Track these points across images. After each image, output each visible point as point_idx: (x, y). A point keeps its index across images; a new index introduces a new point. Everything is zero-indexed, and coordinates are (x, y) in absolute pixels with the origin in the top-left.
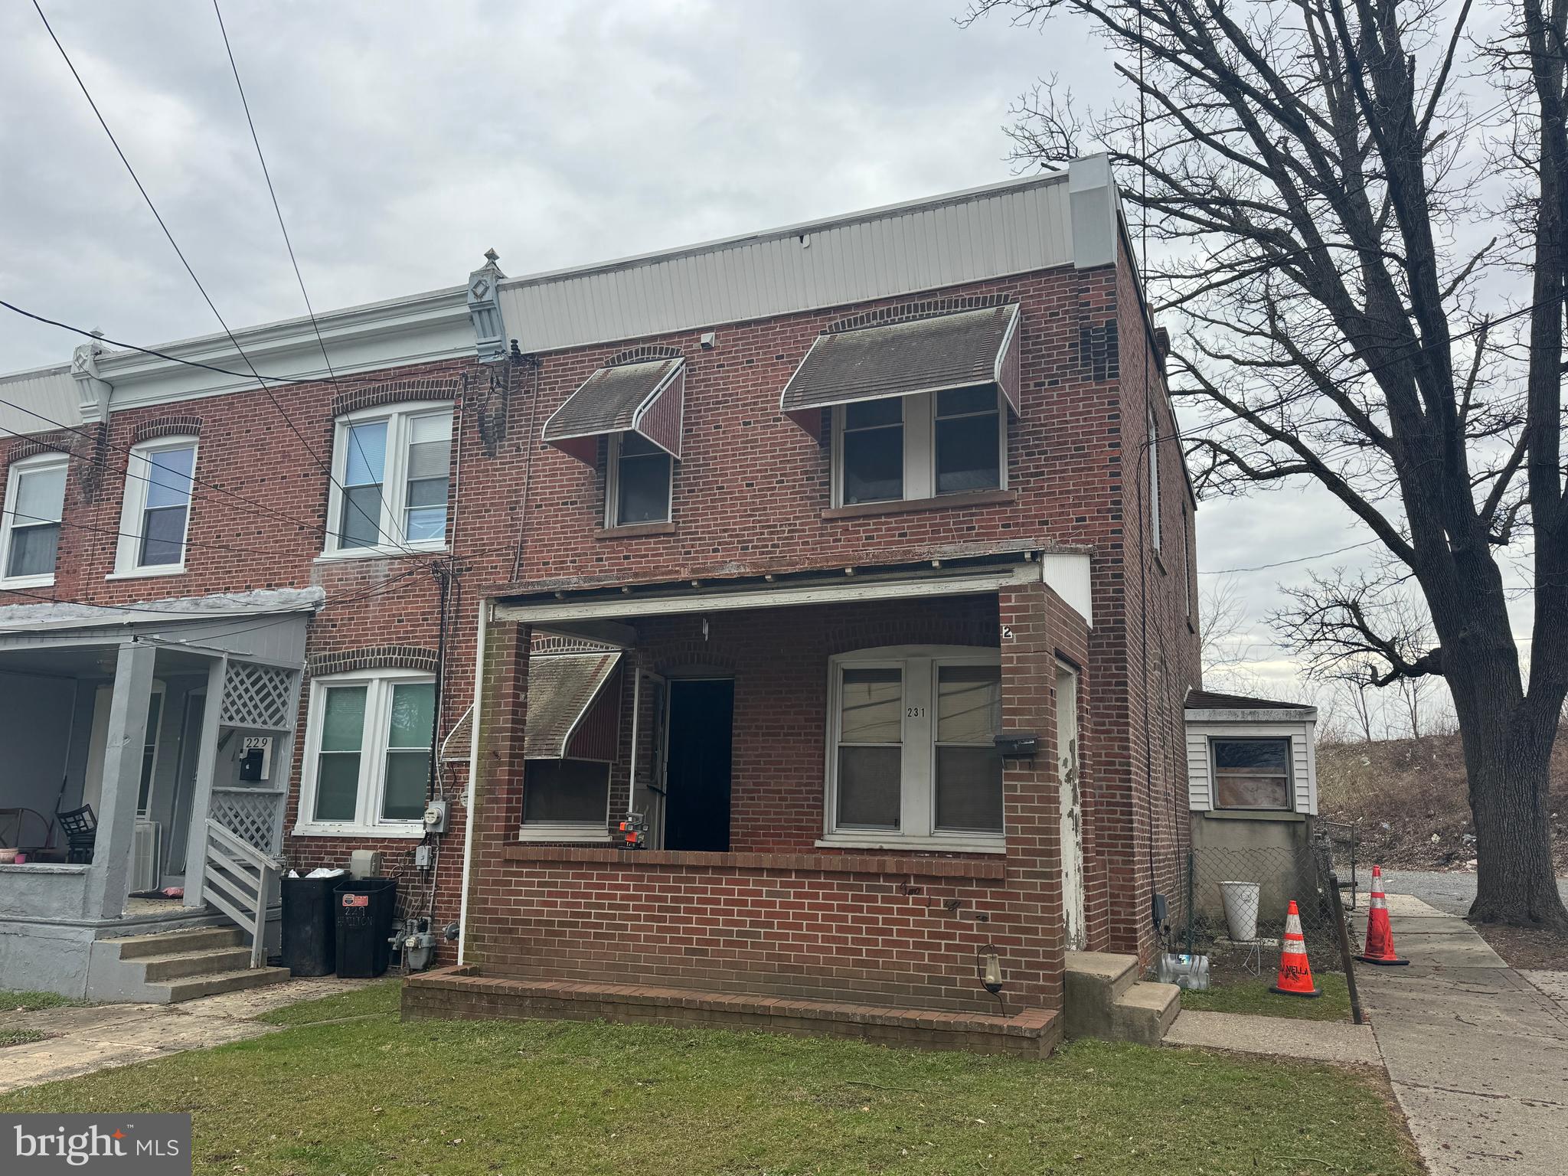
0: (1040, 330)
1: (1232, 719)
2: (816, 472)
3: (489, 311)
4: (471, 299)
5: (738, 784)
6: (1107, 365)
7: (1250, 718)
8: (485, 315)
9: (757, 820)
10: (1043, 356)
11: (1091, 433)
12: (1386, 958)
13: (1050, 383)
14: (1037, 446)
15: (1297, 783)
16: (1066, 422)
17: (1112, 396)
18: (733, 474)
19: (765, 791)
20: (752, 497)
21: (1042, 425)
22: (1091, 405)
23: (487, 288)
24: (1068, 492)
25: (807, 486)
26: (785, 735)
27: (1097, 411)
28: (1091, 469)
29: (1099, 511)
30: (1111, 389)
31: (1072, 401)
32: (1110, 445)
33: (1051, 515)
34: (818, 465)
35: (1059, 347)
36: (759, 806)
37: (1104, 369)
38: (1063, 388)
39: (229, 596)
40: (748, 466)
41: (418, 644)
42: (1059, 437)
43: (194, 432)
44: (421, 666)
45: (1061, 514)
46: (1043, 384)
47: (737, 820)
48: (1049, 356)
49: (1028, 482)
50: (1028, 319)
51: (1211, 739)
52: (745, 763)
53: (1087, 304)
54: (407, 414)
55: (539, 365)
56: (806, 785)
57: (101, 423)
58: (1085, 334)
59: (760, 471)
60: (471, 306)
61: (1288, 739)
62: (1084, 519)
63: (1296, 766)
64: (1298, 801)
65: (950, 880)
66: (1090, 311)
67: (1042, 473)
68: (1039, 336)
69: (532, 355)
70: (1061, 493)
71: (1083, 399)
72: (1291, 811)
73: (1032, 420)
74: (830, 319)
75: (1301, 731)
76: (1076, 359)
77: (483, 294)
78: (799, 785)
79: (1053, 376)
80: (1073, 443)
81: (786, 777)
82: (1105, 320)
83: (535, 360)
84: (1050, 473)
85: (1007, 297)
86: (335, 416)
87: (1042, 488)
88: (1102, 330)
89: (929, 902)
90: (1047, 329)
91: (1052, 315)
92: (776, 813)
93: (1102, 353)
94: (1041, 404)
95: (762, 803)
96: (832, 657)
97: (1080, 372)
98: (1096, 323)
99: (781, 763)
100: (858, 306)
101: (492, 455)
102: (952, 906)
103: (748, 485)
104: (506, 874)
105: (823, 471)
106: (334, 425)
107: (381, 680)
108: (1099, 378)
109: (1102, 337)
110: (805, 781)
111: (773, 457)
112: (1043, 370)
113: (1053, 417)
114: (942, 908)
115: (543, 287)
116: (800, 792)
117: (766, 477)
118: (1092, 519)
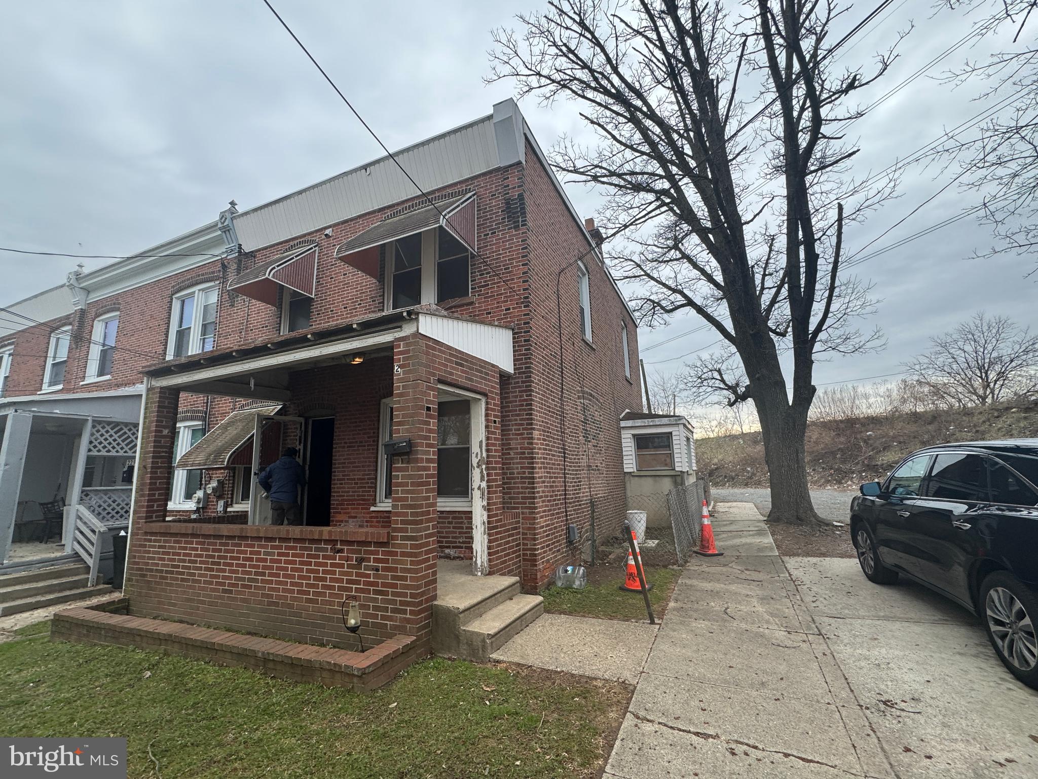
0: (487, 205)
1: (643, 424)
2: (376, 297)
3: (229, 230)
4: (220, 225)
5: (335, 476)
6: (520, 219)
7: (651, 424)
8: (227, 232)
9: (344, 496)
10: (488, 219)
11: (513, 259)
12: (710, 552)
13: (492, 234)
14: (485, 270)
15: (676, 456)
16: (500, 254)
17: (523, 237)
18: (338, 303)
19: (348, 479)
20: (346, 314)
21: (488, 258)
22: (513, 243)
23: (226, 219)
24: (501, 294)
25: (372, 305)
26: (358, 446)
27: (516, 246)
28: (513, 279)
29: (517, 304)
30: (523, 233)
31: (503, 242)
32: (523, 265)
33: (492, 309)
34: (377, 293)
35: (496, 213)
36: (344, 488)
37: (518, 221)
38: (498, 235)
39: (126, 388)
40: (345, 297)
41: (198, 407)
42: (496, 263)
43: (118, 309)
44: (199, 420)
45: (497, 307)
46: (488, 234)
47: (334, 496)
48: (491, 218)
49: (481, 291)
50: (480, 199)
51: (634, 435)
52: (339, 464)
53: (508, 186)
54: (203, 290)
55: (255, 257)
56: (367, 475)
57: (82, 309)
58: (508, 203)
59: (350, 300)
60: (220, 229)
61: (671, 433)
62: (509, 309)
63: (675, 447)
64: (676, 464)
65: (360, 543)
66: (509, 189)
67: (488, 285)
68: (486, 208)
69: (252, 252)
70: (497, 295)
71: (509, 240)
72: (674, 469)
73: (483, 255)
74: (385, 213)
75: (676, 429)
76: (505, 218)
77: (224, 222)
78: (364, 475)
79: (493, 229)
80: (504, 266)
81: (358, 471)
82: (517, 194)
83: (252, 254)
84: (491, 284)
85: (470, 189)
86: (173, 295)
87: (488, 293)
88: (516, 199)
89: (348, 559)
90: (490, 204)
91: (492, 196)
92: (353, 492)
93: (517, 212)
94: (487, 246)
95: (346, 486)
96: (384, 400)
97: (507, 225)
98: (513, 196)
99: (355, 462)
100: (398, 204)
101: (233, 306)
102: (360, 561)
103: (345, 308)
104: (145, 540)
105: (380, 296)
106: (172, 299)
107: (185, 427)
108: (516, 228)
109: (516, 203)
110: (367, 472)
111: (357, 291)
112: (488, 227)
113: (493, 252)
114: (354, 563)
115: (252, 214)
116: (364, 479)
117: (353, 303)
118: (514, 308)
